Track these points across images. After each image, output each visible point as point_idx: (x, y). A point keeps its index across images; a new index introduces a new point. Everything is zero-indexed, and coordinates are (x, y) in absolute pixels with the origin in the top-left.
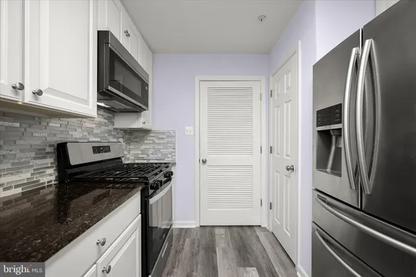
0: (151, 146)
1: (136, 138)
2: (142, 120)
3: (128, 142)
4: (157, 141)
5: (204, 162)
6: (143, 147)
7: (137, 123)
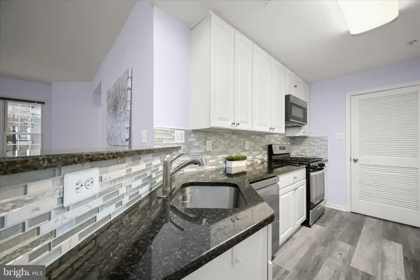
0: (308, 147)
1: (297, 141)
2: (302, 131)
3: (292, 144)
4: (312, 144)
5: (356, 161)
6: (302, 148)
7: (300, 133)
